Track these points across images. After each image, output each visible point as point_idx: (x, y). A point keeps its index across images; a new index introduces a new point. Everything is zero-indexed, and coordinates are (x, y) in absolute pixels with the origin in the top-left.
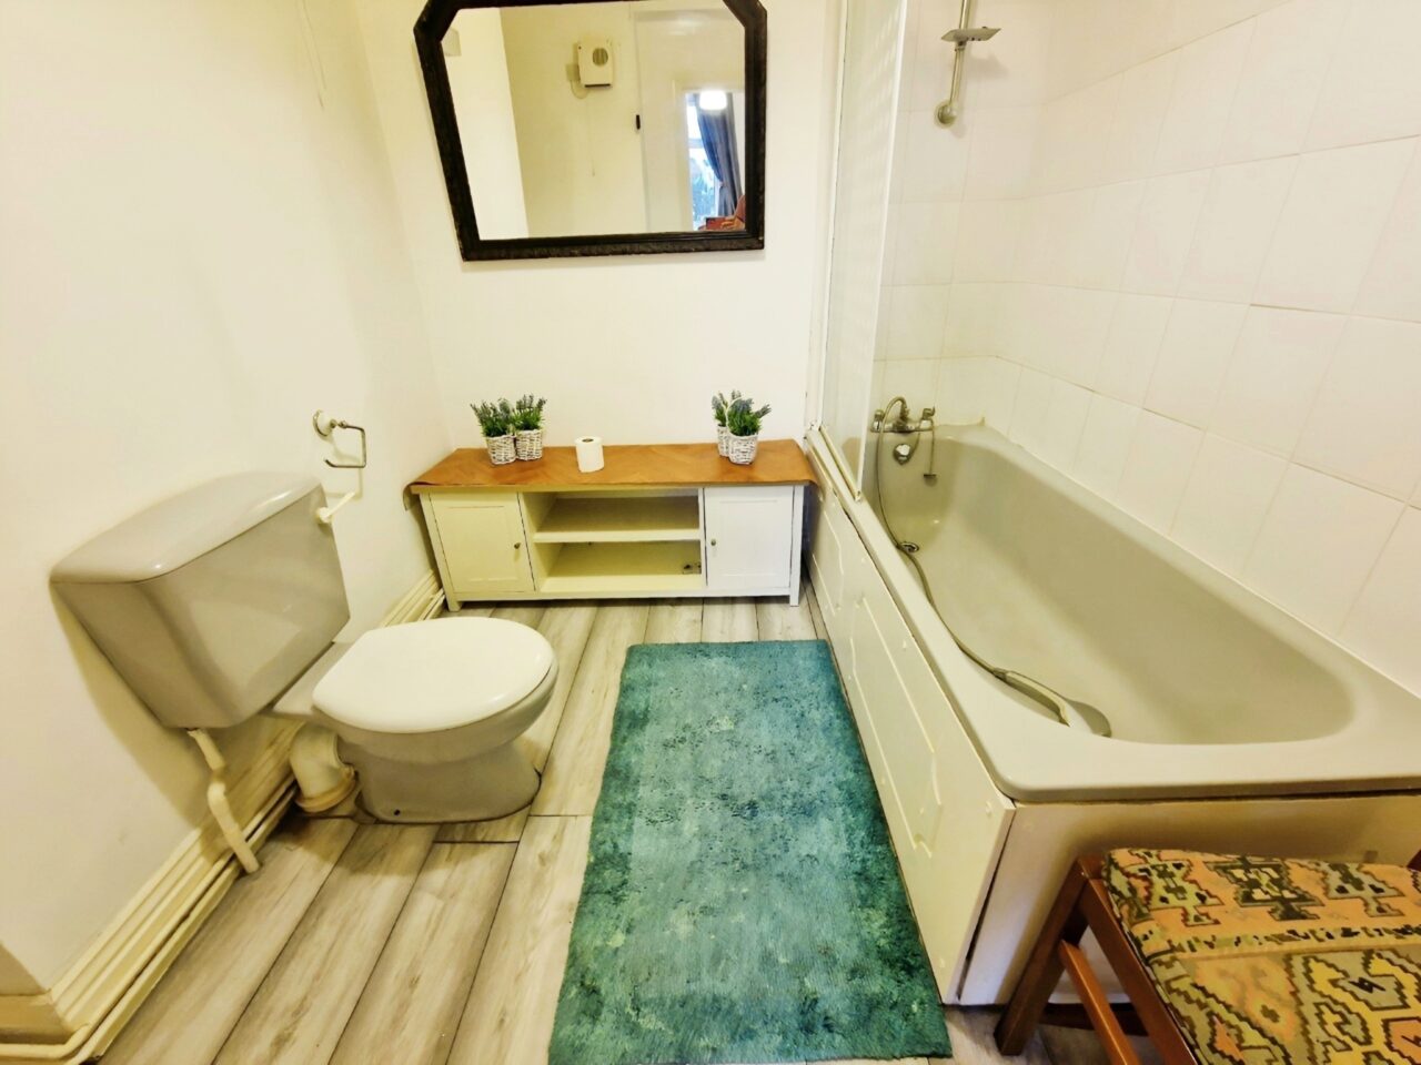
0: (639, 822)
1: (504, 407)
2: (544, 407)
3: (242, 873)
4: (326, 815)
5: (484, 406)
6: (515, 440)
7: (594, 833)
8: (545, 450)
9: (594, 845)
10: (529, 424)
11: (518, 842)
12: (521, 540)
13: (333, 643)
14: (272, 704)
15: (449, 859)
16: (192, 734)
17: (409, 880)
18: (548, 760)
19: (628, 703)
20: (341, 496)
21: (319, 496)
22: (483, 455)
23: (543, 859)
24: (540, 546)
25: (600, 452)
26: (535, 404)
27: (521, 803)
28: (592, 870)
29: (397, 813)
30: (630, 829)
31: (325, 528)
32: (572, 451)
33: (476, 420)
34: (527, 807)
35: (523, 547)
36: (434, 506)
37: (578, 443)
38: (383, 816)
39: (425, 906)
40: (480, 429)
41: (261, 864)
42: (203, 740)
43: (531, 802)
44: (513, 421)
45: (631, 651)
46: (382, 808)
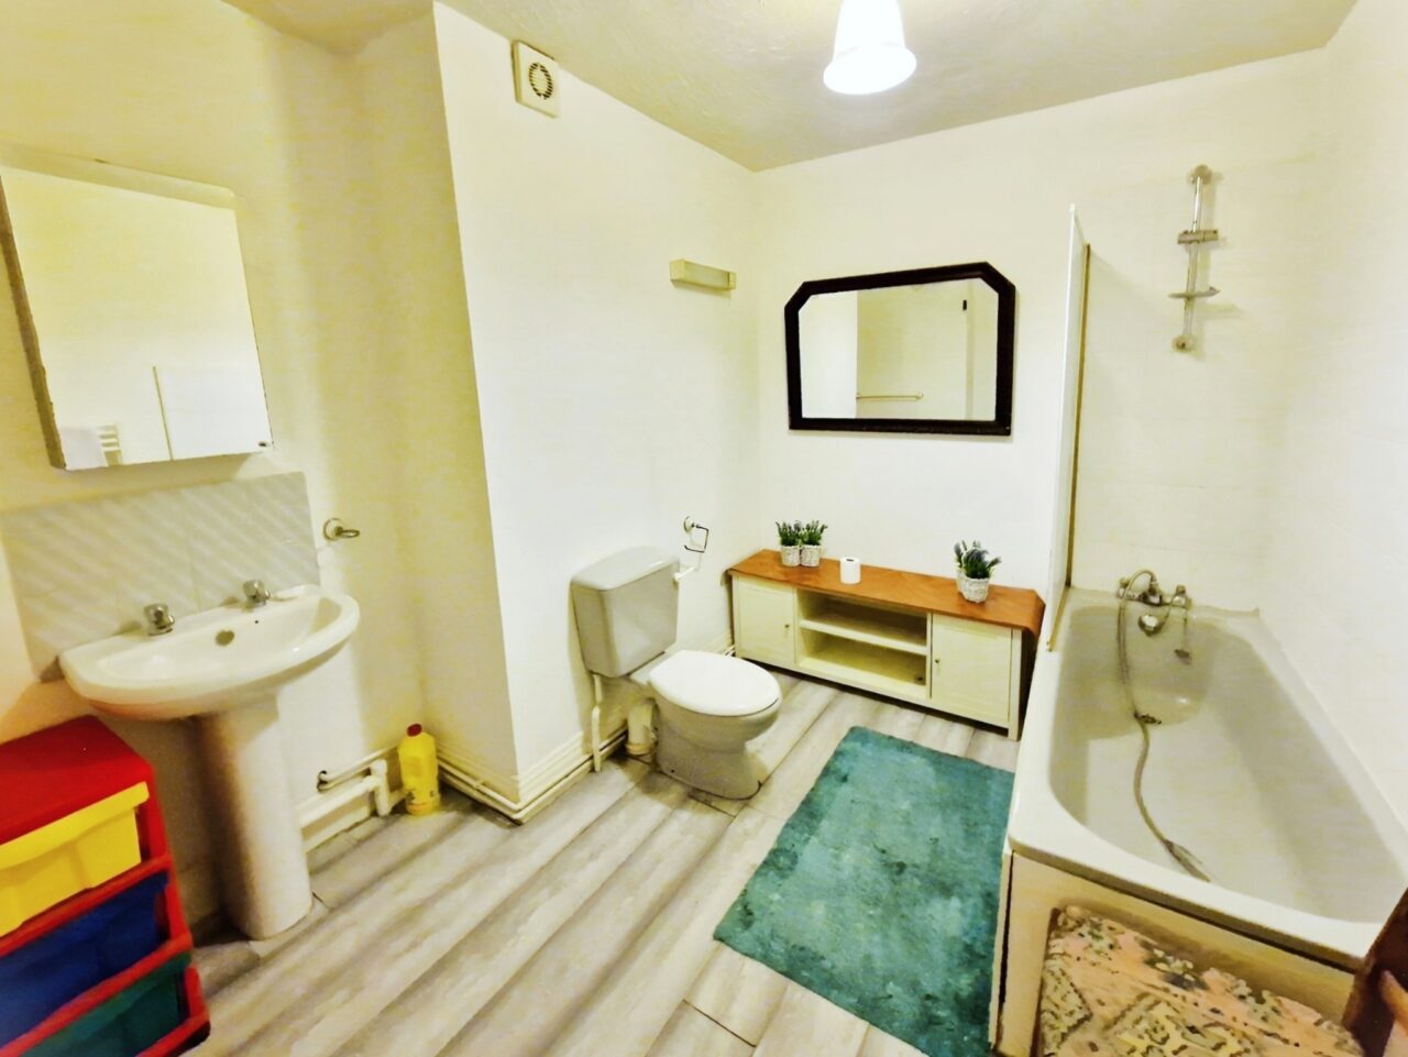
0: (814, 840)
1: (798, 528)
2: (825, 530)
3: (592, 770)
4: (637, 758)
5: (784, 525)
6: (801, 551)
7: (783, 832)
8: (821, 560)
9: (780, 839)
10: (813, 540)
11: (735, 817)
12: (790, 622)
13: (663, 653)
14: (629, 674)
15: (693, 808)
16: (595, 677)
17: (669, 810)
18: (768, 778)
19: (837, 763)
20: (688, 568)
21: (676, 566)
22: (778, 557)
23: (746, 834)
24: (804, 631)
25: (858, 571)
26: (819, 527)
27: (744, 796)
28: (774, 853)
29: (673, 771)
30: (807, 841)
31: (675, 584)
32: (838, 564)
33: (777, 533)
34: (746, 800)
35: (791, 628)
36: (740, 584)
37: (843, 560)
38: (665, 771)
39: (674, 827)
40: (779, 539)
41: (601, 769)
42: (597, 680)
43: (750, 798)
44: (802, 537)
45: (852, 730)
46: (665, 766)
